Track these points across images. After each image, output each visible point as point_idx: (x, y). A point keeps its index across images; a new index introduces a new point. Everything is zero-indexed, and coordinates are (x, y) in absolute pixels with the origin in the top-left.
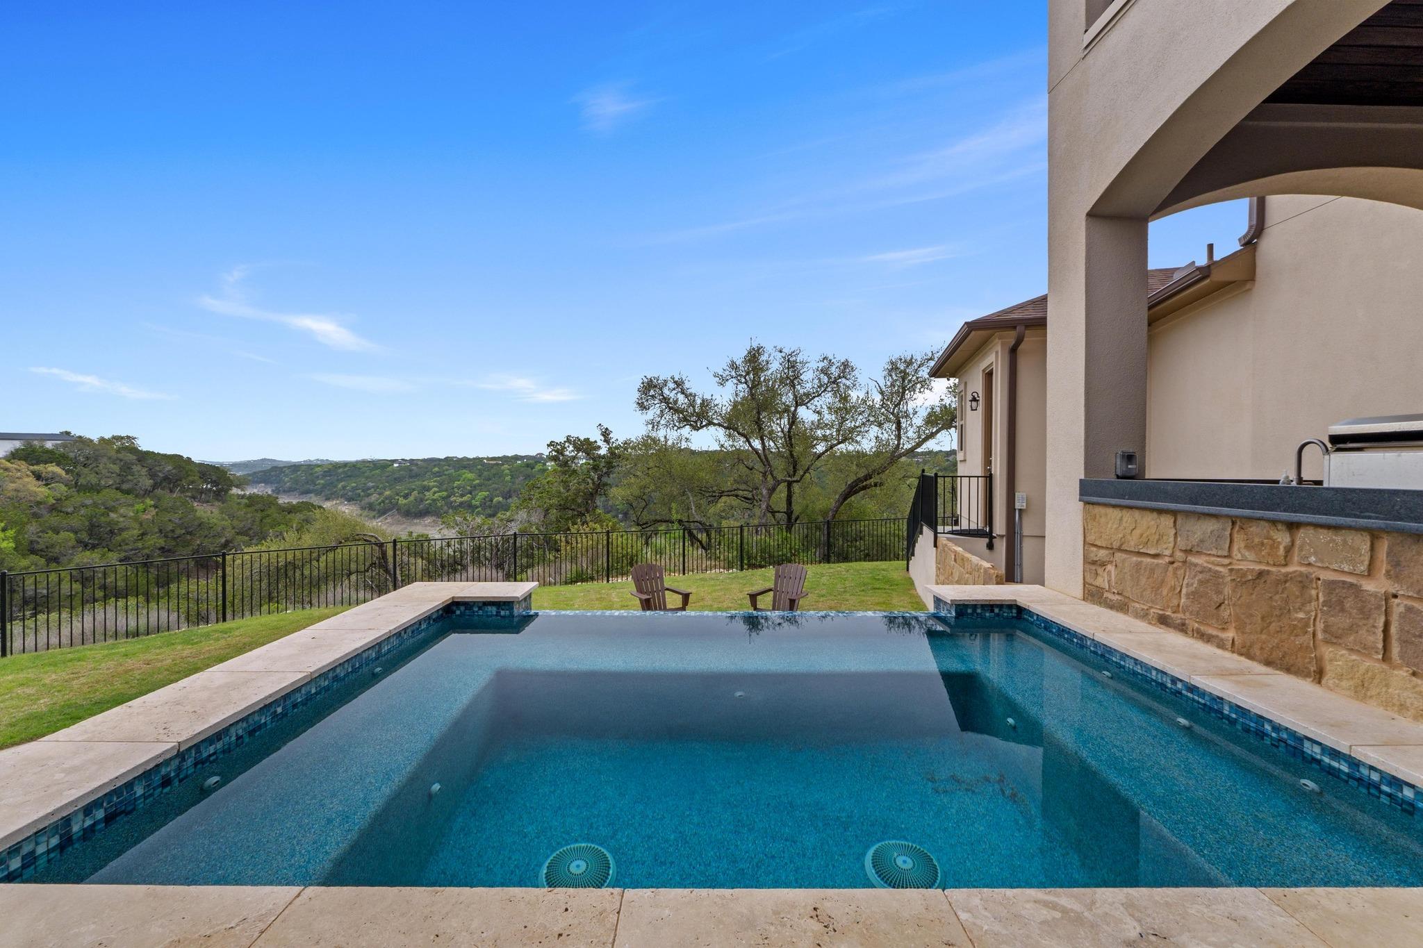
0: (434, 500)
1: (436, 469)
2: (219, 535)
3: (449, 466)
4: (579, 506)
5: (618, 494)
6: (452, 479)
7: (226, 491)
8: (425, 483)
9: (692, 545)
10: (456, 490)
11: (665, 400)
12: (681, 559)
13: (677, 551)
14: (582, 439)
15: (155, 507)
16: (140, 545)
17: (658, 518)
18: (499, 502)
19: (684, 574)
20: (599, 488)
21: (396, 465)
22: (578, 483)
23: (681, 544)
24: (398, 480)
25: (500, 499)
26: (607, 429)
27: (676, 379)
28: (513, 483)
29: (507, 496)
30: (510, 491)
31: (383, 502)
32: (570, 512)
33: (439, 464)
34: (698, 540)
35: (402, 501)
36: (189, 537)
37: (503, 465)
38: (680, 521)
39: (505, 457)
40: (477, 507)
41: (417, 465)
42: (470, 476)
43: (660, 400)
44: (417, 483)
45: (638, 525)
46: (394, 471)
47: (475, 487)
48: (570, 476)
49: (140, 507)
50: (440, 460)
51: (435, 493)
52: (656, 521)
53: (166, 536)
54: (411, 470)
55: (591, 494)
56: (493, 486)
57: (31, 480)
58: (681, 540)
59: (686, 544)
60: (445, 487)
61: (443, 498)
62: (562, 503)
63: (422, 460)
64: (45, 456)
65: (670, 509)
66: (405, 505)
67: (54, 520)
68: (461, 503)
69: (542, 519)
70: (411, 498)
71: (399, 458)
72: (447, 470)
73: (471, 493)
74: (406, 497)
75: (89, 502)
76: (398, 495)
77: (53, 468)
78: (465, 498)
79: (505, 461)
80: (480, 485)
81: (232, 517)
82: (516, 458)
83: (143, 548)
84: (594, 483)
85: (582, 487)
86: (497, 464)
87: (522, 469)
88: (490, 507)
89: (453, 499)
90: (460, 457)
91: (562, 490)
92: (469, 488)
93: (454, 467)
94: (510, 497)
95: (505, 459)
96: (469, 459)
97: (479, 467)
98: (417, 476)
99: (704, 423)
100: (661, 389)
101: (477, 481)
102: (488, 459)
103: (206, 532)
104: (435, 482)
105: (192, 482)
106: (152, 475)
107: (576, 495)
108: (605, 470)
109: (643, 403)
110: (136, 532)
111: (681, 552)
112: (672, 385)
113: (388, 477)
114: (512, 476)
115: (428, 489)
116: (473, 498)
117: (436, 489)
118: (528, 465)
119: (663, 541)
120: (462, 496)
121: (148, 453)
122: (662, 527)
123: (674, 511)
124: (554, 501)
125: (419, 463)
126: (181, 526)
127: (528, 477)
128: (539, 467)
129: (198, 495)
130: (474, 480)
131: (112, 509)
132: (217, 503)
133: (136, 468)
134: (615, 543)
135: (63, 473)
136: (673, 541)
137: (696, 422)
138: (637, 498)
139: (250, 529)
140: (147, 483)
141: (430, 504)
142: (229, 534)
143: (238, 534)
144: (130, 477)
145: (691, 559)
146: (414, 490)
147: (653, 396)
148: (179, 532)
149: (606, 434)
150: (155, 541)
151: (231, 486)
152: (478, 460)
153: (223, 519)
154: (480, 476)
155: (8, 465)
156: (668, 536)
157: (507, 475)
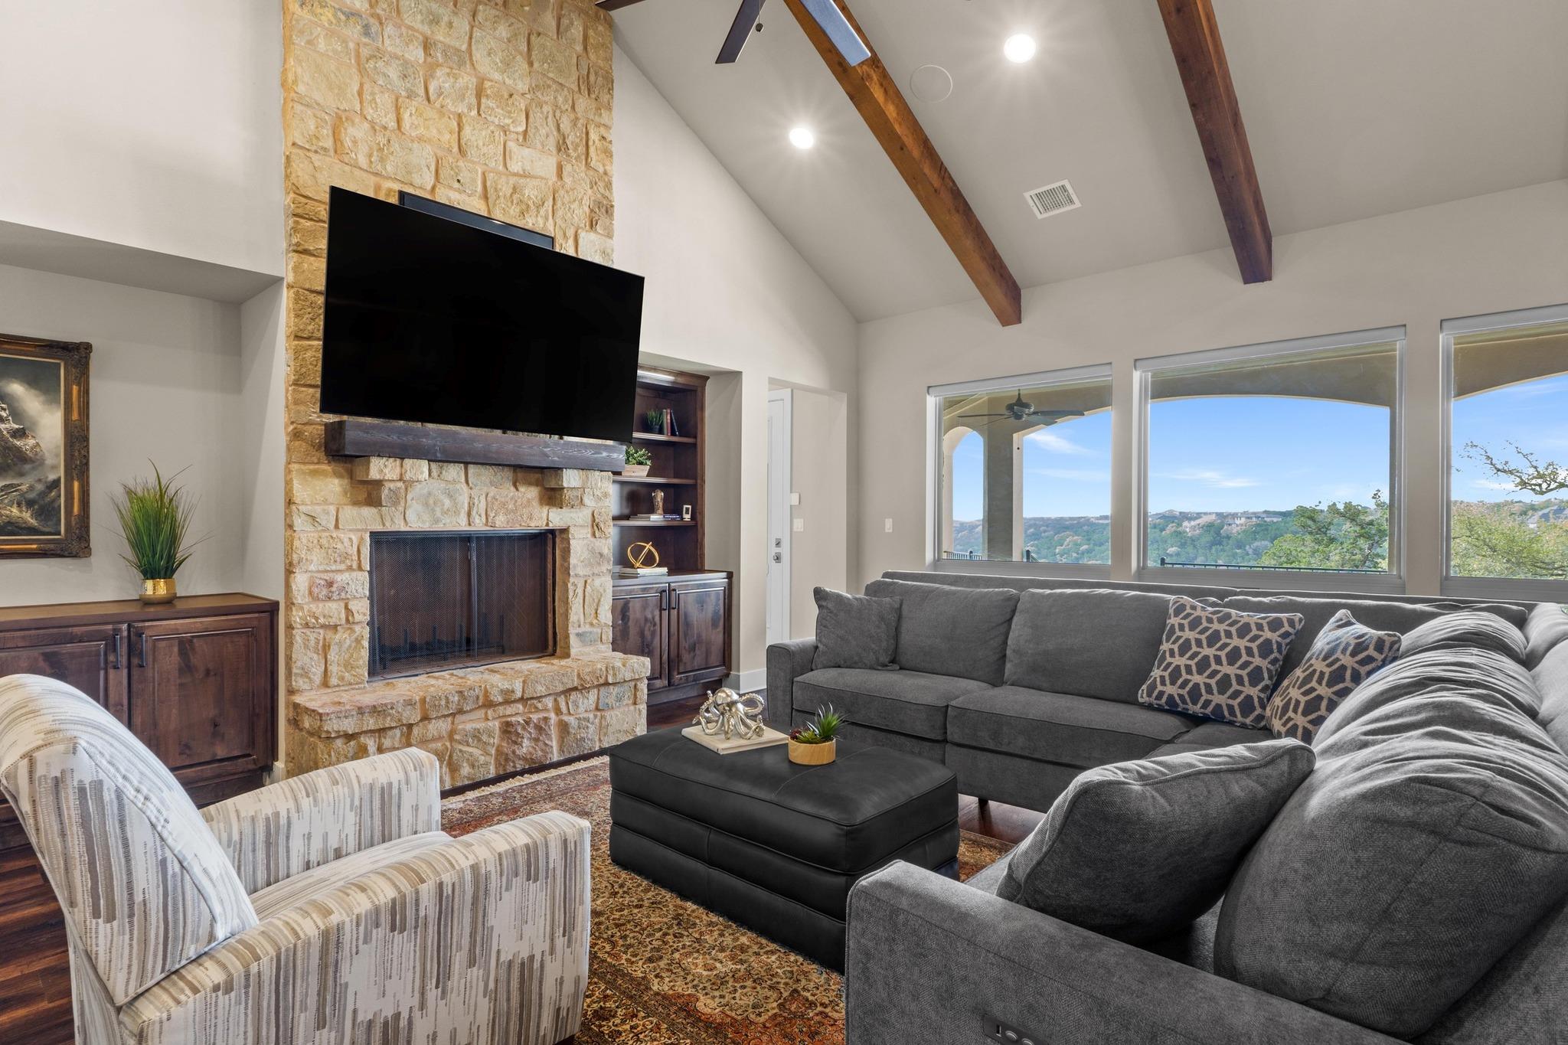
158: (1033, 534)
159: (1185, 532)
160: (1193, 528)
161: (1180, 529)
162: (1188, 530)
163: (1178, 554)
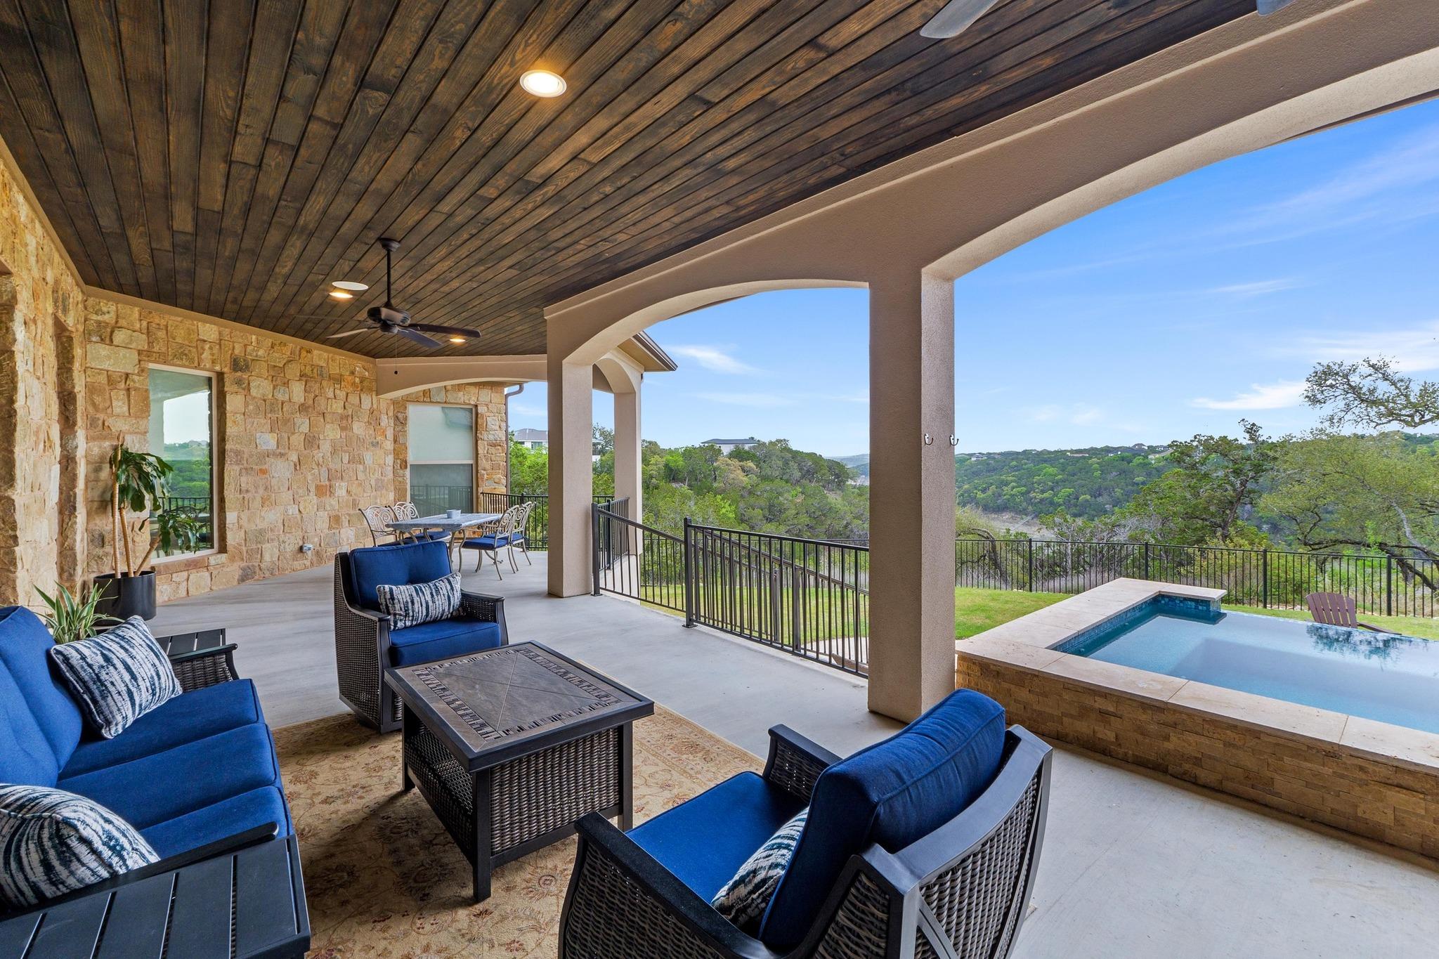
0: (1012, 496)
1: (1014, 463)
2: (842, 518)
3: (1027, 460)
4: (1213, 515)
5: (1270, 503)
6: (1031, 474)
7: (844, 482)
8: (1003, 477)
9: (1406, 579)
10: (1036, 485)
11: (1355, 390)
12: (1384, 596)
13: (1376, 585)
14: (1216, 437)
15: (803, 493)
16: (796, 521)
17: (1340, 537)
18: (1087, 501)
19: (1389, 613)
20: (1242, 495)
21: (973, 459)
22: (1212, 489)
23: (1384, 576)
24: (976, 474)
25: (1088, 497)
26: (1254, 425)
27: (1373, 361)
28: (1104, 479)
29: (1097, 493)
30: (1100, 488)
31: (962, 495)
32: (1200, 522)
33: (1017, 458)
34: (1417, 573)
35: (980, 495)
36: (824, 518)
37: (1091, 458)
38: (1382, 546)
39: (1092, 449)
40: (1059, 506)
41: (994, 458)
42: (1051, 470)
43: (1344, 390)
44: (994, 477)
45: (1306, 544)
46: (972, 466)
47: (1057, 483)
48: (1200, 480)
49: (794, 493)
50: (1018, 453)
51: (1013, 488)
52: (1336, 542)
53: (810, 516)
54: (988, 464)
55: (1231, 503)
56: (1080, 482)
57: (740, 472)
58: (1385, 571)
59: (1394, 577)
60: (1023, 482)
61: (1022, 494)
62: (1189, 511)
63: (999, 454)
64: (745, 456)
65: (1363, 528)
66: (983, 499)
67: (752, 500)
68: (1042, 500)
69: (1159, 526)
70: (989, 492)
71: (977, 451)
72: (1026, 464)
73: (1052, 489)
74: (984, 491)
75: (768, 488)
76: (976, 489)
77: (750, 464)
78: (1046, 495)
79: (1094, 454)
80: (1063, 481)
81: (850, 503)
82: (1108, 450)
83: (798, 524)
84: (1235, 490)
85: (1218, 494)
86: (1084, 458)
87: (1116, 463)
88: (1076, 506)
89: (1032, 495)
90: (1040, 450)
91: (1189, 496)
92: (1050, 483)
93: (1033, 461)
94: (1100, 495)
95: (1093, 452)
96: (1050, 452)
97: (1062, 461)
98: (994, 470)
99: (1427, 417)
100: (1346, 376)
101: (1060, 477)
102: (1072, 451)
103: (834, 515)
104: (1013, 476)
105: (824, 475)
106: (801, 469)
107: (1209, 502)
108: (1251, 474)
109: (1314, 396)
110: (794, 512)
111: (1384, 585)
112: (1366, 370)
113: (966, 470)
114: (1102, 471)
115: (1007, 484)
116: (1056, 495)
117: (1014, 484)
118: (1123, 459)
119: (1352, 570)
120: (1043, 492)
121: (797, 452)
122: (1348, 551)
123: (1370, 533)
124: (1179, 508)
125: (996, 457)
126: (819, 509)
127: (1122, 472)
128: (1137, 460)
129: (827, 484)
130: (1056, 475)
131: (780, 494)
132: (838, 492)
133: (791, 463)
134: (1275, 564)
135: (754, 467)
136: (1369, 570)
137: (1412, 416)
138: (1305, 510)
139: (862, 514)
140: (797, 474)
141: (1008, 500)
142: (849, 517)
143: (854, 518)
144: (788, 470)
145: (1401, 596)
146: (992, 484)
147: (1332, 386)
148: (818, 513)
149: (1252, 430)
150: (804, 519)
151: (848, 478)
152: (1062, 453)
153: (844, 505)
154: (1063, 471)
155: (730, 462)
156: (1360, 563)
157: (1097, 470)
158: (1015, 466)
159: (1150, 464)
160: (1158, 460)
161: (1146, 461)
162: (1153, 462)
163: (1144, 483)
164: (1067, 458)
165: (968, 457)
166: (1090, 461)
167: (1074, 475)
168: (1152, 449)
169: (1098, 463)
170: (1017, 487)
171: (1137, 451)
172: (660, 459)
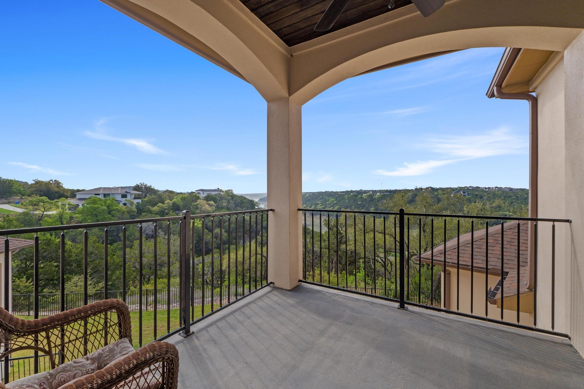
1: (321, 196)
3: (326, 195)
6: (326, 201)
8: (317, 202)
10: (327, 205)
21: (308, 194)
24: (308, 200)
33: (323, 194)
39: (347, 191)
42: (333, 199)
46: (307, 197)
47: (334, 204)
54: (312, 197)
56: (341, 203)
57: (207, 206)
60: (323, 204)
64: (211, 198)
72: (325, 197)
73: (333, 207)
76: (307, 207)
77: (212, 202)
80: (336, 203)
82: (351, 192)
87: (353, 197)
89: (326, 209)
90: (330, 191)
92: (332, 204)
96: (333, 192)
97: (337, 196)
98: (314, 199)
101: (335, 202)
102: (340, 192)
104: (320, 201)
113: (304, 199)
114: (349, 200)
115: (318, 204)
118: (355, 195)
120: (330, 207)
121: (235, 195)
125: (316, 194)
127: (355, 200)
128: (359, 196)
130: (334, 201)
133: (231, 201)
135: (214, 203)
144: (229, 204)
146: (313, 205)
152: (336, 193)
154: (337, 199)
155: (203, 202)
157: (347, 199)
164: (339, 194)
165: (306, 194)
166: (345, 196)
167: (340, 201)
168: (365, 192)
169: (347, 197)
170: (321, 206)
171: (360, 192)
172: (170, 201)
